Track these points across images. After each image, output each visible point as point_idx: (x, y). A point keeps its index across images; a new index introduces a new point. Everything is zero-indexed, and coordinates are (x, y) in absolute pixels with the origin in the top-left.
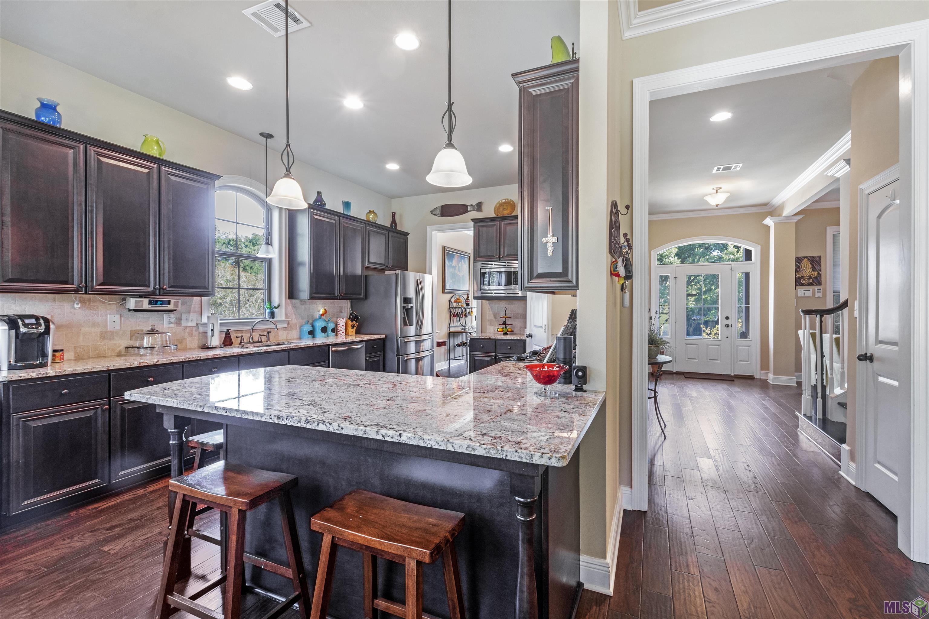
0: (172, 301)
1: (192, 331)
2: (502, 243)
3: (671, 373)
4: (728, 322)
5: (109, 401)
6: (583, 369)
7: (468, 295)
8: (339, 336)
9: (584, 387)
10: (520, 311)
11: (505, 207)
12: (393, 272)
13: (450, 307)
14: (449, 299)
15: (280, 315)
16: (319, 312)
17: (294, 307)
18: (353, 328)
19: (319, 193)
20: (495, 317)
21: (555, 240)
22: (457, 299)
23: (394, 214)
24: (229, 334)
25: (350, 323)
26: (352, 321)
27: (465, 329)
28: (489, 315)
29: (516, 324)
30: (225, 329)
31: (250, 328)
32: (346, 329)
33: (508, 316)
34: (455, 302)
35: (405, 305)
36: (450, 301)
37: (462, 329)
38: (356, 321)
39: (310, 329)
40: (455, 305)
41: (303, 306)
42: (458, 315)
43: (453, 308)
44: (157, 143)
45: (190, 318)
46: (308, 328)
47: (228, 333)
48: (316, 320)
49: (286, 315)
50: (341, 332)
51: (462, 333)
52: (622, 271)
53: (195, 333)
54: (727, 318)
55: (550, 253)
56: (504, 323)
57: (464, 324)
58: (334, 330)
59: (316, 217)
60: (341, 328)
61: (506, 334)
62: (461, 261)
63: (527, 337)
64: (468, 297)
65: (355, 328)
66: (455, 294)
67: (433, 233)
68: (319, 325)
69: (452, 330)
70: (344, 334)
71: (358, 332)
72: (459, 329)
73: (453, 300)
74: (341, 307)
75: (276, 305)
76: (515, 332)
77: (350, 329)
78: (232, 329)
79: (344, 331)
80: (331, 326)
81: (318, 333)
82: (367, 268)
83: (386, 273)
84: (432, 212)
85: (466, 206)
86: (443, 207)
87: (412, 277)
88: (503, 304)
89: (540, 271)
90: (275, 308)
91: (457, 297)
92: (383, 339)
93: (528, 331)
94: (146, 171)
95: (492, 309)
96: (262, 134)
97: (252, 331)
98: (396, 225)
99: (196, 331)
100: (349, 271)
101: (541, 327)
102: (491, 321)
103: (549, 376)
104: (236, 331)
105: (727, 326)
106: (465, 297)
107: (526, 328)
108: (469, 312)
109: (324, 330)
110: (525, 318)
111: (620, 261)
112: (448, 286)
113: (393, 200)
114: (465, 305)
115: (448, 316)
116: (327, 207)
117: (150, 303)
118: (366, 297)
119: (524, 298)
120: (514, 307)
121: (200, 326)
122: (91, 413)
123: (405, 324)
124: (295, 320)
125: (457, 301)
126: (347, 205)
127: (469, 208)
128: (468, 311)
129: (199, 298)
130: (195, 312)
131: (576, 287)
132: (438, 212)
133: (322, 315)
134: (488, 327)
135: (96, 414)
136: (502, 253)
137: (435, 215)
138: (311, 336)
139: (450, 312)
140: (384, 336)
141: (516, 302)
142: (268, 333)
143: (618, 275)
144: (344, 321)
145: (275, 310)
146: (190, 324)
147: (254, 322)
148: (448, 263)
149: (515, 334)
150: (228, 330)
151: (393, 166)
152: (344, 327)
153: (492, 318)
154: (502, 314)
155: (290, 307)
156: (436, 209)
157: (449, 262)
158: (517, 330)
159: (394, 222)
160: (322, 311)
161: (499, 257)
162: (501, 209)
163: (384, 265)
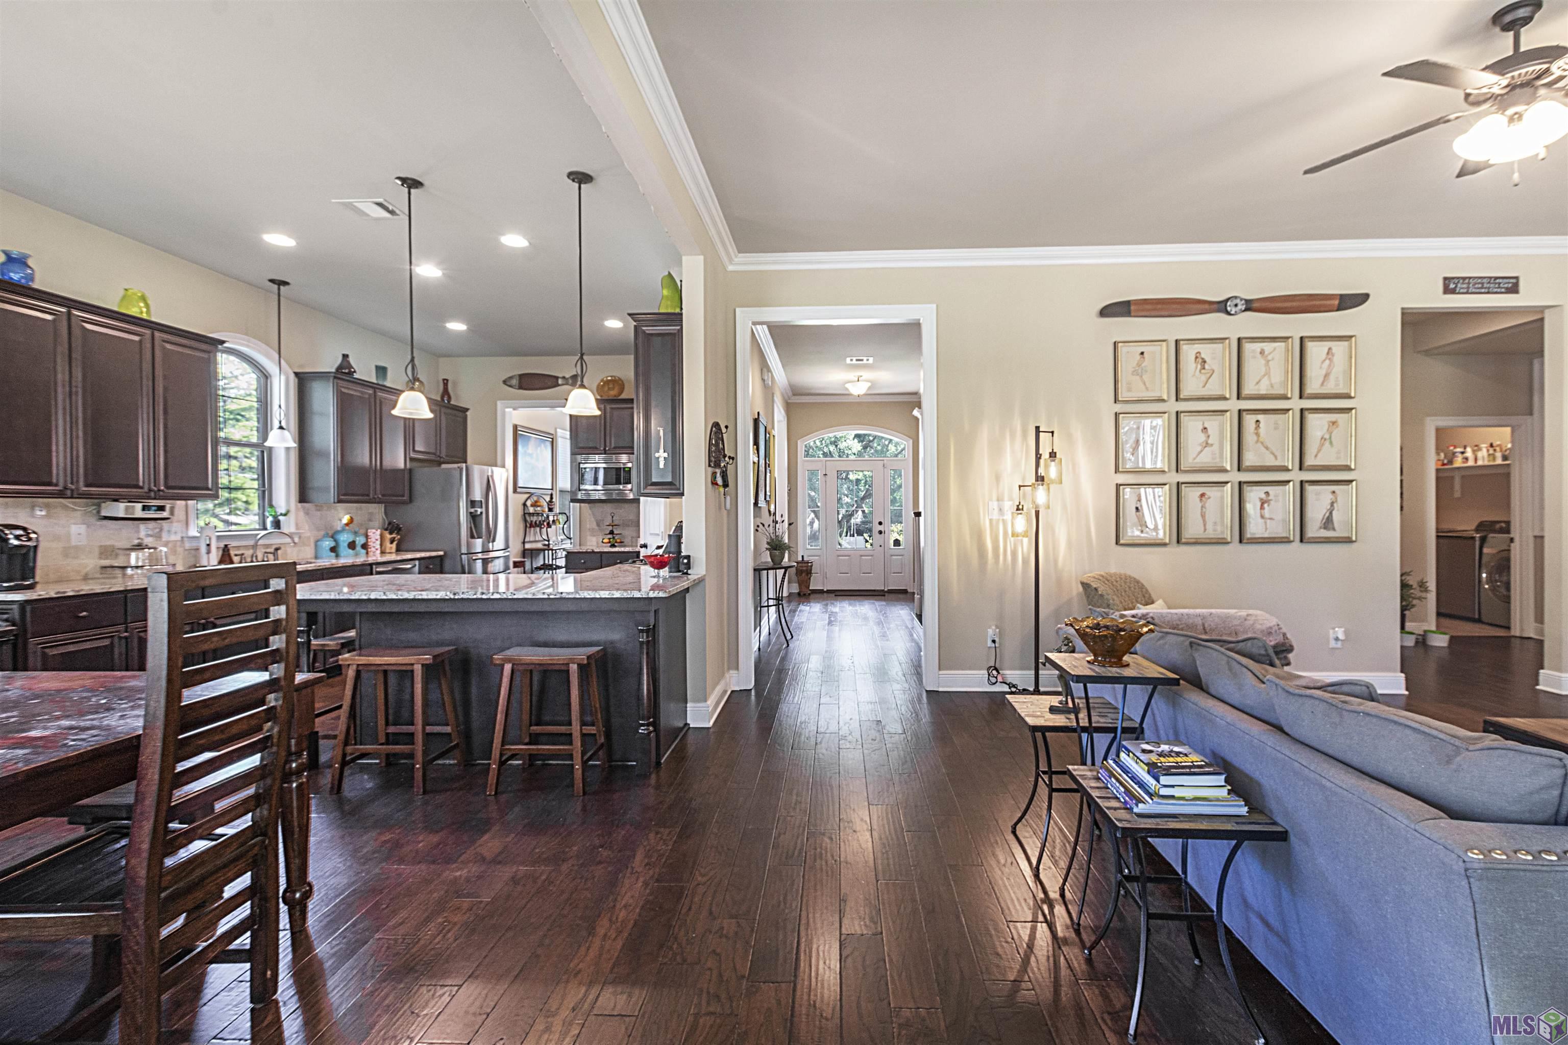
0: (168, 507)
1: (175, 546)
2: (608, 432)
3: (821, 592)
4: (881, 528)
5: (127, 627)
6: (688, 557)
7: (552, 495)
8: (371, 554)
9: (689, 572)
10: (632, 517)
11: (611, 386)
12: (456, 466)
13: (525, 514)
14: (523, 501)
15: (288, 525)
16: (341, 520)
17: (307, 513)
18: (392, 542)
19: (345, 356)
20: (598, 525)
21: (666, 455)
22: (536, 502)
23: (446, 382)
24: (228, 550)
25: (388, 536)
26: (391, 533)
27: (548, 545)
28: (590, 523)
29: (628, 533)
30: (222, 545)
31: (252, 543)
32: (381, 545)
33: (616, 523)
34: (532, 506)
35: (472, 510)
36: (525, 505)
37: (545, 545)
38: (397, 533)
39: (333, 544)
40: (531, 510)
41: (319, 513)
42: (539, 525)
43: (530, 514)
44: (143, 299)
45: (173, 529)
46: (328, 543)
47: (226, 549)
48: (337, 532)
49: (297, 525)
50: (373, 549)
51: (544, 550)
52: (719, 480)
53: (180, 550)
54: (880, 523)
55: (662, 466)
56: (612, 532)
57: (545, 537)
58: (365, 546)
59: (343, 390)
60: (375, 544)
61: (613, 546)
62: (539, 446)
63: (641, 547)
64: (552, 498)
65: (395, 543)
66: (532, 494)
67: (507, 410)
68: (345, 538)
69: (528, 546)
70: (379, 552)
71: (398, 550)
72: (539, 545)
73: (529, 503)
74: (371, 514)
75: (284, 512)
76: (625, 543)
77: (388, 545)
78: (233, 543)
79: (378, 547)
80: (360, 540)
81: (344, 549)
82: (412, 459)
83: (444, 466)
84: (505, 382)
85: (557, 378)
86: (521, 376)
87: (478, 472)
88: (608, 508)
89: (654, 480)
90: (281, 514)
91: (535, 498)
92: (440, 556)
93: (642, 541)
94: (137, 338)
95: (594, 514)
96: (272, 281)
97: (255, 547)
98: (449, 398)
99: (181, 546)
100: (388, 463)
101: (658, 535)
102: (592, 531)
103: (661, 562)
104: (238, 547)
105: (880, 532)
106: (548, 499)
107: (639, 537)
108: (554, 521)
109: (352, 545)
110: (639, 526)
111: (718, 471)
112: (520, 484)
113: (441, 360)
114: (547, 510)
115: (522, 526)
116: (356, 376)
117: (144, 508)
118: (411, 500)
119: (636, 501)
120: (623, 512)
121: (185, 539)
122: (106, 642)
123: (472, 537)
124: (307, 531)
125: (535, 505)
126: (381, 371)
127: (560, 381)
128: (551, 518)
129: (183, 502)
130: (178, 521)
131: (682, 494)
132: (515, 382)
133: (347, 525)
134: (589, 538)
135: (112, 643)
136: (608, 444)
137: (510, 386)
138: (333, 554)
139: (525, 521)
140: (441, 553)
141: (626, 506)
142: (277, 549)
143: (717, 484)
144: (379, 532)
145: (281, 518)
146: (173, 538)
147: (258, 534)
148: (520, 448)
149: (625, 546)
150: (226, 546)
151: (457, 326)
152: (378, 542)
153: (594, 525)
154: (608, 521)
155: (301, 514)
156: (511, 378)
157: (523, 447)
158: (627, 541)
159: (446, 392)
160: (346, 519)
161: (605, 449)
162: (606, 389)
163: (434, 454)
